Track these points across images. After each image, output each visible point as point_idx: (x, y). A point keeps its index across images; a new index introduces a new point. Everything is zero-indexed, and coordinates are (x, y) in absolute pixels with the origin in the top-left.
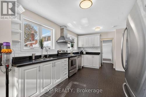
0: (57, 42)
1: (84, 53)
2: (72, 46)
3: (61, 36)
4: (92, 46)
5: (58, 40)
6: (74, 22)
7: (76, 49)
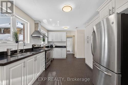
0: (31, 36)
1: (54, 46)
2: (44, 41)
3: (35, 31)
4: (60, 41)
5: (33, 34)
6: (51, 20)
7: (47, 43)
